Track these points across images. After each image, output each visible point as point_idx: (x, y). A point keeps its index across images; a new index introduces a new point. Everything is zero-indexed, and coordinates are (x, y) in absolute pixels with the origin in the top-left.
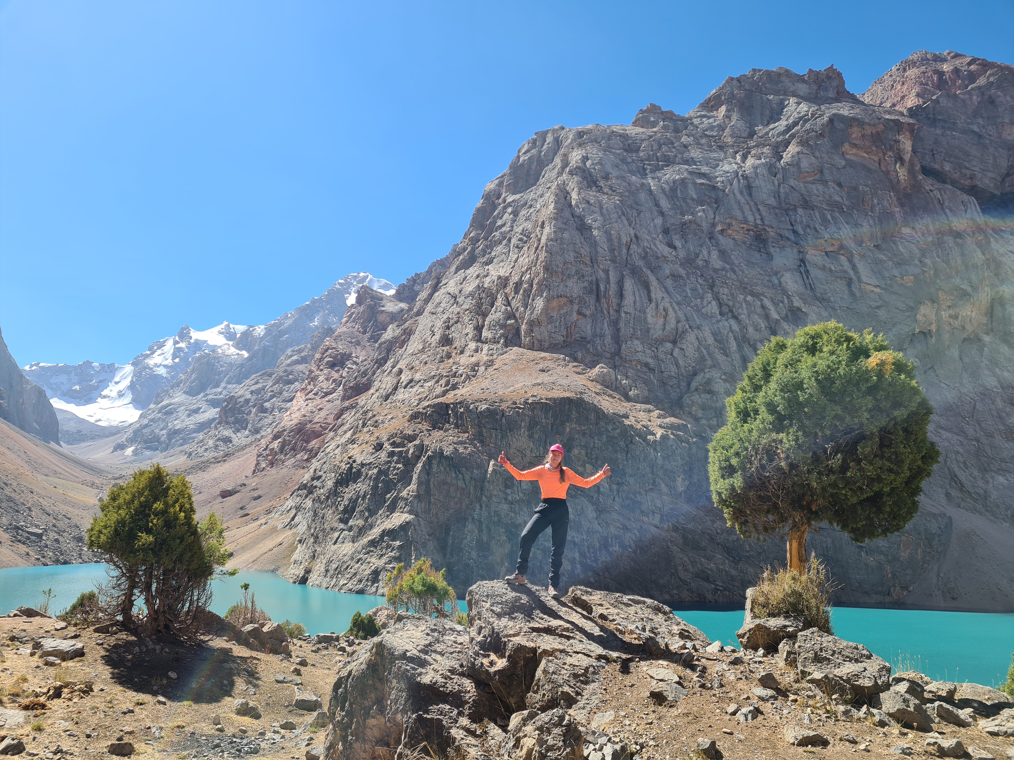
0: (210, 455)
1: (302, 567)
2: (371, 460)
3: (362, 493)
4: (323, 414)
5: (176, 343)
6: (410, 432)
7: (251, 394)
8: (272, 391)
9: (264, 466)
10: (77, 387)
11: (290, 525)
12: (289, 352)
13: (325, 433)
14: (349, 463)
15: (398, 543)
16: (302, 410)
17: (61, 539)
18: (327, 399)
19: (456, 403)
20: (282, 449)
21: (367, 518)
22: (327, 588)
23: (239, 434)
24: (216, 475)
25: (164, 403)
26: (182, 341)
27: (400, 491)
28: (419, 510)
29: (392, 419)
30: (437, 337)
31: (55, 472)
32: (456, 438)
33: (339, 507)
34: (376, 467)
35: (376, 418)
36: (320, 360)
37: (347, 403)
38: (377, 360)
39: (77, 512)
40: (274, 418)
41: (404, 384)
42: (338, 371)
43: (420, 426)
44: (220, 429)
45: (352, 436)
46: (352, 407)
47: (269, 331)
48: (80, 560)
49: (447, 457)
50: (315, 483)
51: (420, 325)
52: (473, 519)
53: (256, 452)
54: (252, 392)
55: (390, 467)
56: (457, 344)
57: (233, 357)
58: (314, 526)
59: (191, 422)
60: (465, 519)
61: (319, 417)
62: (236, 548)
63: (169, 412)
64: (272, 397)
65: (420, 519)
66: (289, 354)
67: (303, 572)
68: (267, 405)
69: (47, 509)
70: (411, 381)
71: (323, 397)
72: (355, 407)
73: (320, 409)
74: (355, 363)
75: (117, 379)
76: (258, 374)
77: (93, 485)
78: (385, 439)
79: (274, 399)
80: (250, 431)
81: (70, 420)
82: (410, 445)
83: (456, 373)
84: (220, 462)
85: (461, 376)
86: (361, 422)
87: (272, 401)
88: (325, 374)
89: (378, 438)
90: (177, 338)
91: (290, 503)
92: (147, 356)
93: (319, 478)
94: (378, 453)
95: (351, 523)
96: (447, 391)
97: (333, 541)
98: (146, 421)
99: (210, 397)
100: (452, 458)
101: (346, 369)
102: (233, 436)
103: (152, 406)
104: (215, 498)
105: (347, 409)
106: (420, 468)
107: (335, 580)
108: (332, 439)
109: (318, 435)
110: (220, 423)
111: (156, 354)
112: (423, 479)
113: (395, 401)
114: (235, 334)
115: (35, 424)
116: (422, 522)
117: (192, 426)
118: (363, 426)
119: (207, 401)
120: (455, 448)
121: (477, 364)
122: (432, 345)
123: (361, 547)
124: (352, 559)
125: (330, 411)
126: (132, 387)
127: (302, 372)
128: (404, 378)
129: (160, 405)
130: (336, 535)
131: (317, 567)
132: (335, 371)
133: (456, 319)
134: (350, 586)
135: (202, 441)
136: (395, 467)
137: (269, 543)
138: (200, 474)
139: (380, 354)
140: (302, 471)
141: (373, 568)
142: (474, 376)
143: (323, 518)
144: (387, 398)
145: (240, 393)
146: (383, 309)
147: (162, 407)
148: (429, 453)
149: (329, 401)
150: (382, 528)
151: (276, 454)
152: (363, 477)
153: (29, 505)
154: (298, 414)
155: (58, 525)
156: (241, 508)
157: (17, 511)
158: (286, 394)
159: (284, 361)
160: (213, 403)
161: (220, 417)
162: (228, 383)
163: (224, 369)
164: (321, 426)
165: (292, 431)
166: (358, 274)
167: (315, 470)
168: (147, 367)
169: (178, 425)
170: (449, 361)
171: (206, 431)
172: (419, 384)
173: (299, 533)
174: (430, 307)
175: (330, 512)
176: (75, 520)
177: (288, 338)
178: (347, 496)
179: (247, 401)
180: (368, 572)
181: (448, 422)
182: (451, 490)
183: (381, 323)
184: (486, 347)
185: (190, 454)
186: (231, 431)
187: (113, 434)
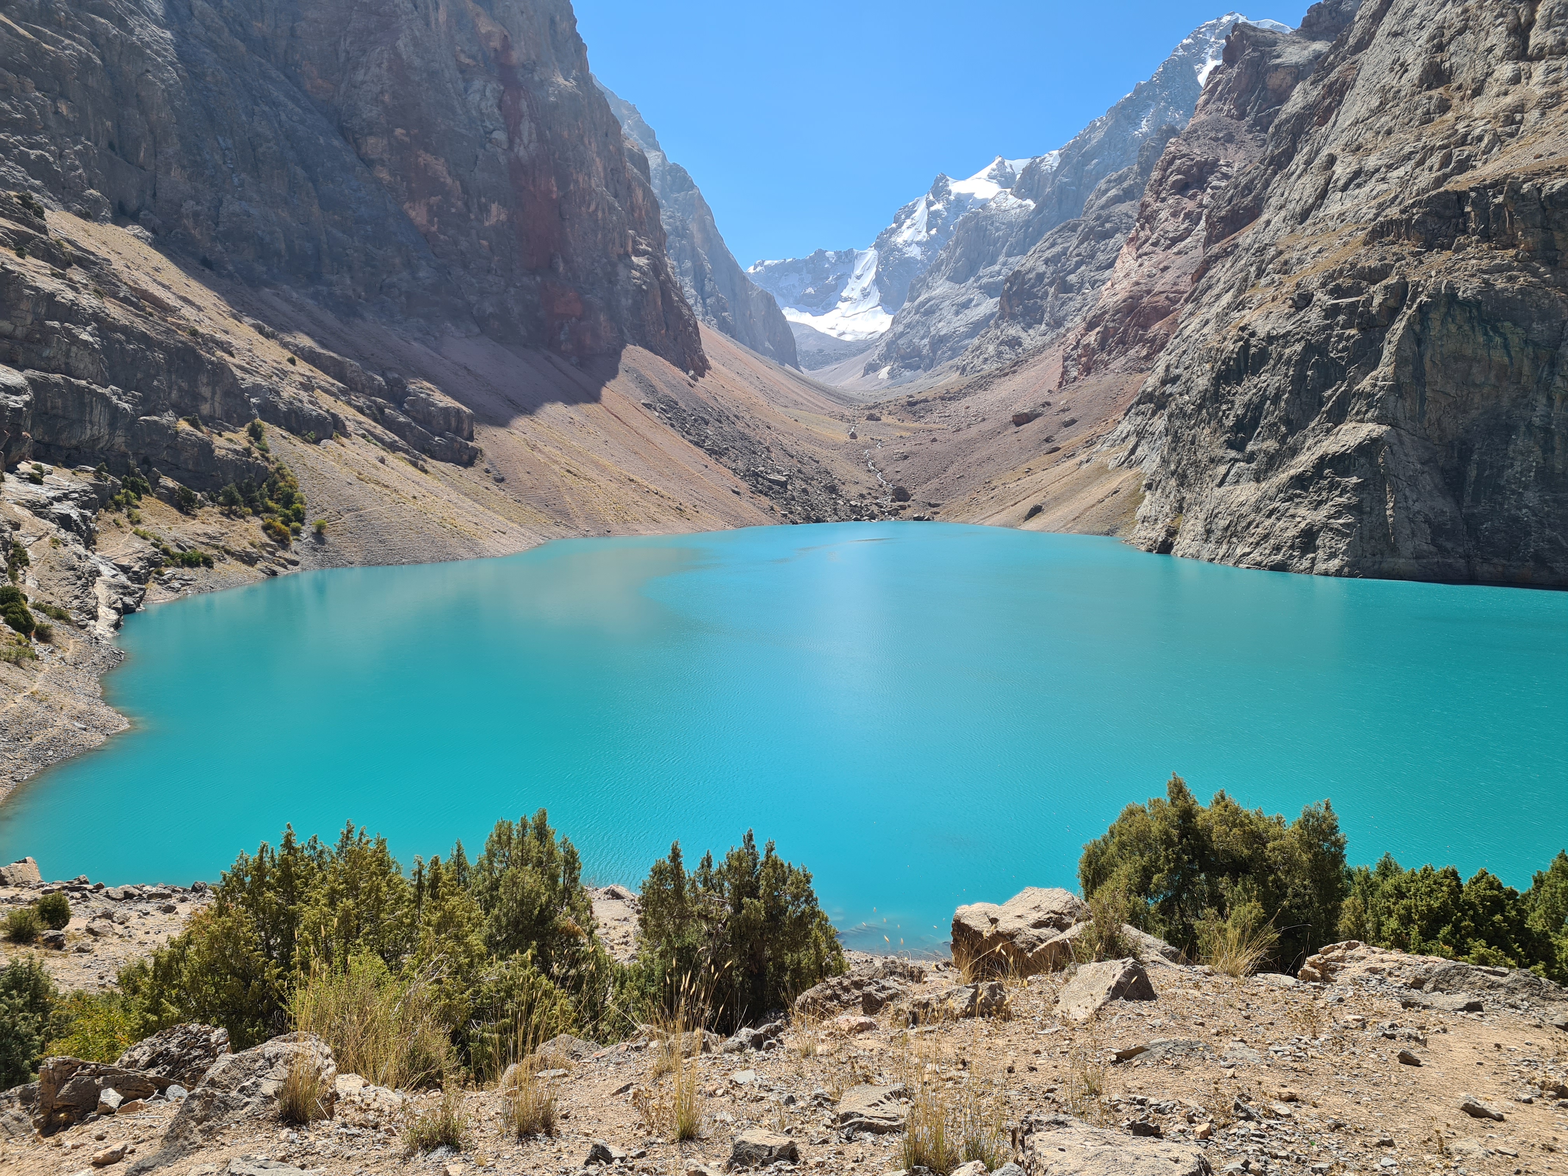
0: (991, 367)
1: (1160, 525)
2: (1289, 328)
3: (1271, 391)
4: (1169, 276)
5: (930, 204)
6: (1373, 263)
7: (1046, 263)
8: (1078, 255)
9: (1076, 374)
10: (810, 290)
11: (1130, 461)
12: (1102, 184)
13: (1175, 310)
14: (1241, 339)
15: (1354, 480)
16: (1133, 275)
17: (809, 488)
18: (1175, 250)
19: (1485, 187)
20: (1103, 344)
21: (1284, 437)
22: (1211, 560)
23: (1031, 332)
24: (1004, 394)
25: (921, 299)
26: (938, 201)
27: (1354, 381)
28: (1400, 415)
29: (1320, 252)
30: (1415, 73)
31: (796, 403)
32: (1485, 261)
33: (1225, 421)
34: (1299, 340)
35: (1286, 256)
36: (1160, 182)
37: (1216, 249)
38: (1272, 159)
39: (825, 452)
40: (1085, 299)
41: (1341, 183)
42: (1193, 197)
43: (1395, 249)
44: (1002, 327)
45: (1236, 297)
46: (1226, 253)
47: (1065, 158)
48: (836, 518)
49: (1466, 303)
50: (1169, 389)
51: (1365, 67)
52: (1529, 426)
53: (1061, 353)
54: (1047, 262)
55: (1329, 337)
56: (1464, 77)
57: (1013, 212)
58: (1174, 457)
59: (959, 323)
60: (1510, 429)
61: (1163, 283)
62: (1045, 500)
63: (929, 311)
64: (1078, 265)
65: (1402, 432)
66: (1103, 188)
67: (1163, 534)
68: (1072, 278)
69: (789, 449)
70: (1357, 174)
71: (1168, 247)
72: (1232, 252)
73: (1166, 269)
74: (1226, 176)
75: (858, 272)
76: (1055, 230)
77: (842, 417)
78: (1316, 284)
79: (1083, 268)
80: (1047, 325)
81: (808, 336)
82: (1373, 289)
83: (1466, 136)
84: (1007, 374)
85: (1480, 139)
86: (1253, 269)
87: (1079, 271)
88: (1171, 207)
89: (1298, 285)
90: (931, 198)
91: (1125, 427)
92: (893, 232)
93: (1175, 380)
94: (1302, 313)
95: (1250, 447)
96: (1446, 177)
97: (1217, 481)
98: (900, 328)
99: (984, 280)
100: (1479, 303)
101: (1209, 190)
102: (1023, 335)
103: (907, 305)
104: (1006, 427)
105: (1217, 258)
106: (1400, 332)
107: (1225, 547)
108: (1191, 314)
109: (1161, 313)
110: (1001, 317)
111: (904, 227)
112: (1408, 353)
113: (1323, 219)
114: (1014, 175)
115: (767, 344)
116: (1407, 439)
117: (962, 329)
118: (1258, 276)
119: (980, 287)
120: (1485, 282)
121: (1520, 108)
122: (1403, 93)
123: (1274, 490)
124: (1258, 510)
125: (1183, 270)
126: (878, 281)
127: (1126, 215)
128: (1341, 171)
129: (917, 302)
130: (1222, 469)
131: (1189, 526)
132: (1189, 198)
133: (1459, 25)
134: (1256, 556)
135: (978, 348)
136: (1340, 337)
137: (1097, 491)
138: (981, 394)
139: (1277, 147)
140: (1139, 377)
141: (1302, 525)
142: (1512, 135)
143: (1193, 443)
144: (1304, 216)
145: (1028, 265)
146: (1278, 61)
147: (919, 305)
148: (1424, 298)
149: (1179, 253)
150: (1319, 452)
151: (1094, 352)
152: (1272, 362)
153: (767, 445)
154: (1126, 283)
155: (804, 470)
156: (1047, 440)
157: (754, 453)
158: (1101, 257)
159: (1095, 202)
160: (989, 290)
161: (1002, 308)
162: (1009, 255)
163: (1001, 233)
164: (1167, 298)
165: (1117, 312)
166: (1219, 19)
167: (1168, 367)
168: (895, 249)
169: (943, 329)
170: (1445, 117)
171: (983, 332)
172: (1377, 176)
173: (1145, 474)
174: (1389, 22)
175: (1207, 431)
176: (825, 464)
177: (1097, 164)
178: (1239, 401)
179: (1040, 277)
180: (1292, 532)
181: (1464, 231)
182: (1474, 370)
183: (1274, 91)
184: (1539, 70)
185: (964, 369)
186: (1019, 327)
187: (862, 351)
